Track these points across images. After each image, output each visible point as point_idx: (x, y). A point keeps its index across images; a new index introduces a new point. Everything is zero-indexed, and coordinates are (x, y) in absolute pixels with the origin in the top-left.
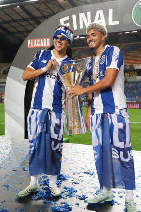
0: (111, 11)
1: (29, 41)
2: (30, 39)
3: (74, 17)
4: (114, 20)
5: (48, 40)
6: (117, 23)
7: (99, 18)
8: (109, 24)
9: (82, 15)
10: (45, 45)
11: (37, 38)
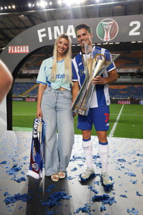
1: (10, 47)
3: (49, 29)
5: (27, 47)
7: (71, 31)
9: (56, 28)
10: (24, 51)
11: (17, 45)
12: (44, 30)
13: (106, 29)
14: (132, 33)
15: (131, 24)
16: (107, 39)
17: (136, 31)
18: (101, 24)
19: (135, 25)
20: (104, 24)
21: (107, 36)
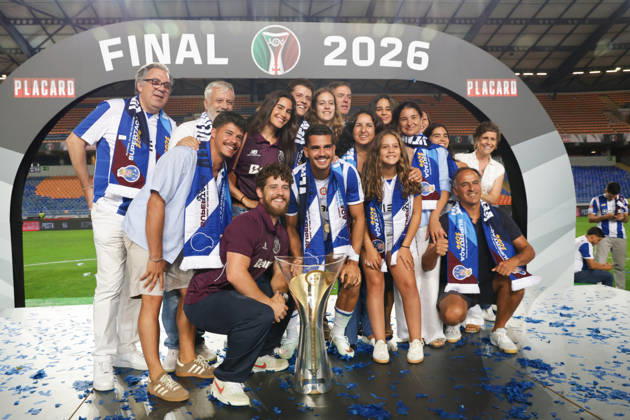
0: (211, 39)
1: (17, 83)
2: (21, 77)
3: (132, 40)
4: (217, 55)
5: (71, 83)
6: (224, 61)
7: (188, 49)
8: (209, 63)
9: (150, 40)
10: (62, 91)
12: (117, 41)
13: (273, 48)
14: (329, 60)
15: (328, 42)
16: (276, 70)
17: (338, 58)
18: (262, 36)
19: (335, 45)
20: (268, 37)
21: (276, 64)
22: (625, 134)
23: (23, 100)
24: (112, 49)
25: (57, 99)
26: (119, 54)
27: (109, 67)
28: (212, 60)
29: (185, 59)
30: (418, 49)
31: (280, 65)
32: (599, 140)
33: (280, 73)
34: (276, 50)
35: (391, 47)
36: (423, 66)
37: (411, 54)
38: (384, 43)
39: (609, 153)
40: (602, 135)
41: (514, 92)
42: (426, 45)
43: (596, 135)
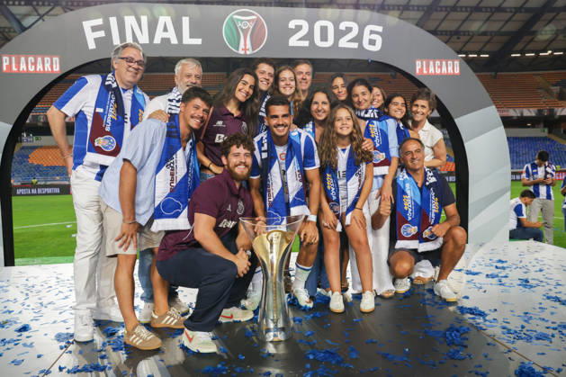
0: (186, 21)
2: (10, 54)
3: (113, 21)
4: (192, 36)
5: (56, 59)
6: (198, 41)
7: (165, 29)
8: (184, 43)
9: (130, 21)
10: (48, 67)
11: (27, 53)
14: (294, 41)
15: (292, 24)
16: (245, 49)
17: (301, 39)
18: (232, 19)
19: (299, 28)
20: (238, 20)
21: (245, 45)
22: (556, 109)
23: (10, 75)
24: (94, 29)
25: (44, 74)
26: (101, 34)
27: (92, 45)
28: (187, 40)
29: (162, 39)
30: (372, 32)
31: (249, 46)
32: (534, 115)
33: (248, 53)
34: (245, 32)
35: (349, 30)
36: (377, 47)
37: (367, 37)
38: (343, 26)
39: (542, 125)
40: (536, 109)
41: (457, 71)
42: (380, 29)
43: (531, 109)
